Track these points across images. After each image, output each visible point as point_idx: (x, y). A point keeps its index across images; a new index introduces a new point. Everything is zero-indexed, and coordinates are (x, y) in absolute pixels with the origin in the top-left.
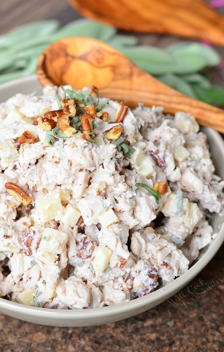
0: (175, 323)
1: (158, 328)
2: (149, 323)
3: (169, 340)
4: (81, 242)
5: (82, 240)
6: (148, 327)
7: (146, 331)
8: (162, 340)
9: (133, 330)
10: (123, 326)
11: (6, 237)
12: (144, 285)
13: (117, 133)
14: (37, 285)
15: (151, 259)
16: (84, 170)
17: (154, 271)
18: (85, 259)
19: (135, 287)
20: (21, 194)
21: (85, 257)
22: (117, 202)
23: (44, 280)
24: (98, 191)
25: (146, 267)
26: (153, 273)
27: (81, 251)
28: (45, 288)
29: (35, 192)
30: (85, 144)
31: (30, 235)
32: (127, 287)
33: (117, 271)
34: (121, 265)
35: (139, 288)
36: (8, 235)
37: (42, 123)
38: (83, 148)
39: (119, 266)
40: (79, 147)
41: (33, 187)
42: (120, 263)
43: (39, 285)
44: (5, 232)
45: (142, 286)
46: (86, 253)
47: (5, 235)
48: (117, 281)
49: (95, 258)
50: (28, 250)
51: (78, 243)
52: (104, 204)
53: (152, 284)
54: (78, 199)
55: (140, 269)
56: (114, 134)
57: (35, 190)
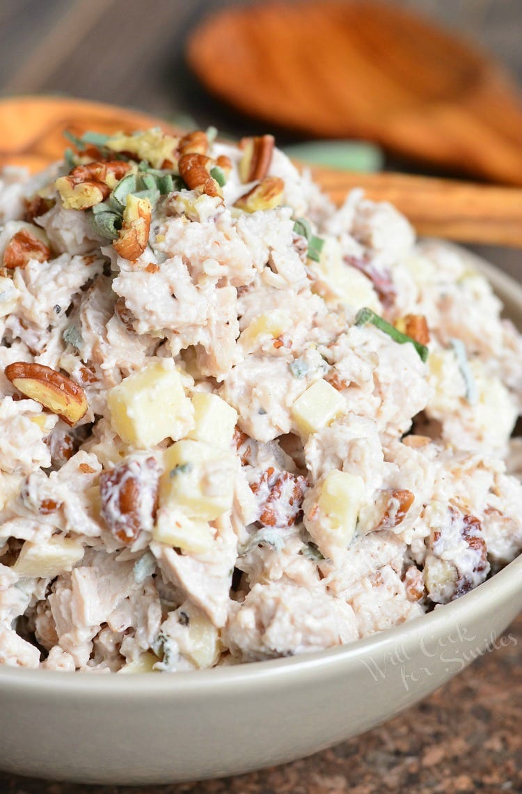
0: (504, 740)
1: (467, 762)
2: (434, 756)
3: (509, 779)
4: (263, 483)
5: (263, 478)
6: (437, 766)
7: (438, 776)
8: (493, 786)
9: (403, 781)
10: (368, 778)
11: (49, 508)
12: (457, 571)
13: (273, 195)
14: (164, 634)
15: (457, 501)
16: (229, 283)
17: (474, 528)
18: (283, 526)
19: (435, 585)
20: (62, 386)
21: (286, 522)
22: (332, 363)
23: (182, 613)
24: (272, 337)
25: (453, 519)
26: (474, 532)
27: (270, 505)
28: (191, 635)
29: (88, 383)
30: (217, 207)
31: (129, 474)
32: (414, 591)
33: (379, 548)
34: (399, 511)
35: (444, 586)
36: (54, 498)
37: (73, 188)
38: (212, 220)
39: (393, 513)
40: (201, 219)
41: (82, 370)
42: (397, 503)
43: (170, 632)
44: (45, 492)
45: (454, 575)
46: (283, 509)
47: (44, 502)
48: (379, 580)
49: (318, 510)
50: (128, 521)
51: (254, 488)
52: (301, 368)
53: (477, 567)
54: (223, 371)
55: (440, 528)
56: (265, 198)
57: (89, 377)
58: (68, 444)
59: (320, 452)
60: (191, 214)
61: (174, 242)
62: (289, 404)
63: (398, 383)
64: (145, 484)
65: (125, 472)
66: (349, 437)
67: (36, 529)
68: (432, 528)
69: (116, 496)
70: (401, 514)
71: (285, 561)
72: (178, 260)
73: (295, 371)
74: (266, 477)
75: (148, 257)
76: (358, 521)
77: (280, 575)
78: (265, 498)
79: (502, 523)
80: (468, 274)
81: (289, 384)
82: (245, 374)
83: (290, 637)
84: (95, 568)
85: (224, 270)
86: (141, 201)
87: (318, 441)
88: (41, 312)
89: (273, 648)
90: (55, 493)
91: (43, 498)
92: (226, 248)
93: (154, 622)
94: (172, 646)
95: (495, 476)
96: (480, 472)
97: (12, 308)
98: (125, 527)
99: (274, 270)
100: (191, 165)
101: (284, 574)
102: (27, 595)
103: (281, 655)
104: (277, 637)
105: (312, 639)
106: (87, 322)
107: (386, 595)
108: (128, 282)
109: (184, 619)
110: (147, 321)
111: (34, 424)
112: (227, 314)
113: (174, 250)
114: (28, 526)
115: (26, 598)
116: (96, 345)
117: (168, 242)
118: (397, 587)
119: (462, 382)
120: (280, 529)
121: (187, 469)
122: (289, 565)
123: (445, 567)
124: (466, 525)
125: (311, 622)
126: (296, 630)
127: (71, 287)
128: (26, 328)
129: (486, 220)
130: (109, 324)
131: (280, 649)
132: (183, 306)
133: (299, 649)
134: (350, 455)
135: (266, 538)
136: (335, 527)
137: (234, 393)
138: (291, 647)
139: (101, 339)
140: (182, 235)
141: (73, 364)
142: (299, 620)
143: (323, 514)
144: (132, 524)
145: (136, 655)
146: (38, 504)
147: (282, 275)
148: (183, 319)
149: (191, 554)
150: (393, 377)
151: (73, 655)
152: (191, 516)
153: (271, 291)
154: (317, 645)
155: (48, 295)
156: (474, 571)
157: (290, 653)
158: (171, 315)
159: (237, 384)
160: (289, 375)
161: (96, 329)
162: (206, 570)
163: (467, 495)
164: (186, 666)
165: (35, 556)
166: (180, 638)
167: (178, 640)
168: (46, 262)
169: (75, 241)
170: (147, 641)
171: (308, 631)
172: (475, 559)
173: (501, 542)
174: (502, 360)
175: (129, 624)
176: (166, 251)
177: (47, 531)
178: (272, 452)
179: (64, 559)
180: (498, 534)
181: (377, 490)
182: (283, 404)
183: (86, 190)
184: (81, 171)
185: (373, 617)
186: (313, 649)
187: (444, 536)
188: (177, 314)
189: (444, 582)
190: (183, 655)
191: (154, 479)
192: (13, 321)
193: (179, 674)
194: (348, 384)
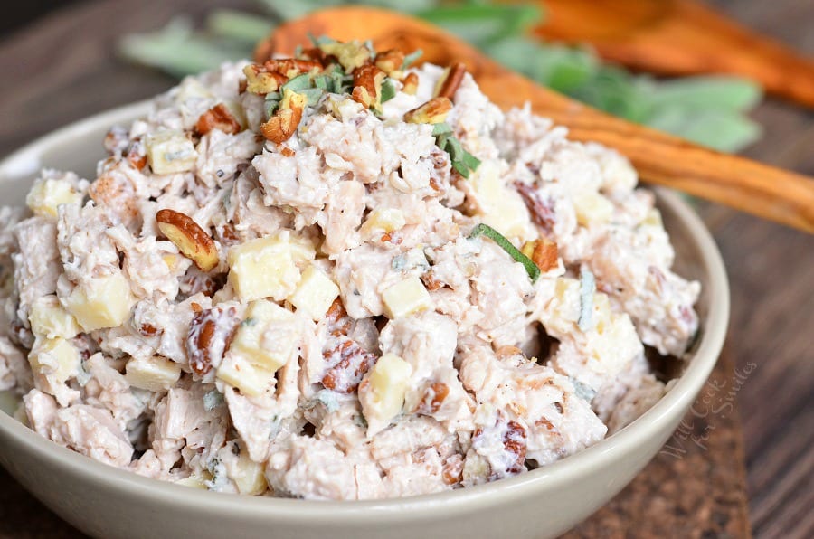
4: (337, 352)
5: (338, 347)
11: (149, 332)
12: (490, 467)
13: (436, 114)
14: (218, 459)
15: (512, 407)
16: (355, 178)
17: (516, 433)
18: (342, 392)
19: (469, 475)
20: (196, 236)
21: (345, 390)
22: (431, 264)
23: (235, 444)
24: (384, 231)
25: (497, 421)
26: (516, 437)
27: (334, 372)
28: (238, 464)
29: (227, 239)
30: (359, 112)
31: (209, 317)
32: (448, 475)
33: (425, 431)
34: (433, 401)
35: (477, 478)
36: (154, 324)
37: (256, 75)
38: (354, 122)
39: (429, 401)
40: (343, 119)
41: (225, 227)
42: (432, 393)
43: (222, 457)
44: (147, 318)
45: (487, 471)
46: (345, 378)
47: (145, 325)
48: (422, 458)
49: (368, 384)
50: (200, 356)
51: (327, 355)
52: (399, 263)
53: (511, 468)
54: (335, 252)
55: (483, 426)
56: (429, 115)
57: (229, 235)
58: (208, 287)
59: (392, 336)
60: (337, 115)
61: (314, 134)
62: (380, 291)
63: (493, 294)
64: (220, 328)
65: (208, 314)
66: (415, 329)
67: (140, 347)
68: (476, 425)
69: (197, 334)
70: (436, 404)
71: (336, 422)
72: (312, 150)
73: (394, 264)
74: (341, 347)
75: (293, 143)
76: (404, 403)
77: (329, 433)
78: (333, 365)
79: (549, 436)
80: (649, 221)
81: (385, 274)
82: (353, 258)
83: (303, 484)
84: (190, 392)
85: (349, 166)
86: (295, 95)
87: (393, 327)
88: (208, 173)
89: (289, 489)
90: (155, 321)
91: (143, 322)
92: (354, 148)
93: (215, 448)
94: (221, 469)
95: (564, 395)
96: (549, 388)
97: (188, 166)
98: (197, 360)
99: (401, 176)
100: (362, 73)
101: (333, 433)
102: (143, 403)
103: (295, 497)
104: (293, 481)
105: (321, 490)
106: (236, 188)
107: (422, 472)
108: (264, 159)
109: (236, 451)
110: (272, 195)
111: (163, 262)
112: (344, 204)
113: (311, 142)
114: (135, 343)
115: (140, 404)
116: (238, 208)
117: (310, 133)
118: (435, 468)
119: (578, 309)
120: (340, 394)
121: (251, 323)
122: (339, 425)
123: (480, 461)
124: (510, 430)
125: (322, 476)
126: (308, 479)
127: (236, 157)
128: (198, 184)
129: (710, 179)
130: (252, 194)
131: (294, 493)
132: (302, 188)
133: (310, 496)
134: (410, 344)
135: (321, 398)
136: (376, 401)
137: (339, 272)
138: (303, 493)
139: (241, 205)
140: (321, 129)
141: (219, 221)
142: (311, 470)
143: (371, 388)
144: (203, 359)
145: (198, 471)
146: (140, 327)
147: (406, 181)
148: (300, 199)
149: (245, 395)
150: (489, 288)
151: (160, 460)
152: (255, 364)
153: (397, 193)
154: (326, 496)
155: (216, 161)
156: (508, 471)
157: (301, 497)
158: (292, 195)
159: (343, 265)
160: (389, 267)
161: (241, 196)
162: (255, 411)
163: (525, 405)
164: (230, 489)
165: (134, 369)
166: (230, 464)
167: (227, 465)
168: (231, 135)
169: (254, 120)
170: (205, 461)
171: (318, 483)
172: (510, 460)
173: (548, 453)
174: (646, 300)
175: (202, 443)
176: (307, 140)
177: (147, 351)
178: (367, 330)
179: (160, 377)
180: (544, 444)
181: (423, 379)
182: (376, 290)
183: (265, 79)
184: (272, 63)
185: (402, 487)
186: (322, 498)
187: (486, 433)
188: (296, 194)
189: (478, 474)
190: (230, 479)
191: (230, 326)
192: (190, 177)
193: (224, 495)
194: (442, 285)
